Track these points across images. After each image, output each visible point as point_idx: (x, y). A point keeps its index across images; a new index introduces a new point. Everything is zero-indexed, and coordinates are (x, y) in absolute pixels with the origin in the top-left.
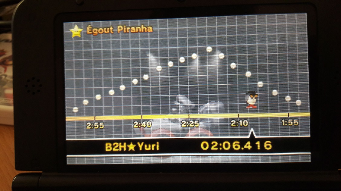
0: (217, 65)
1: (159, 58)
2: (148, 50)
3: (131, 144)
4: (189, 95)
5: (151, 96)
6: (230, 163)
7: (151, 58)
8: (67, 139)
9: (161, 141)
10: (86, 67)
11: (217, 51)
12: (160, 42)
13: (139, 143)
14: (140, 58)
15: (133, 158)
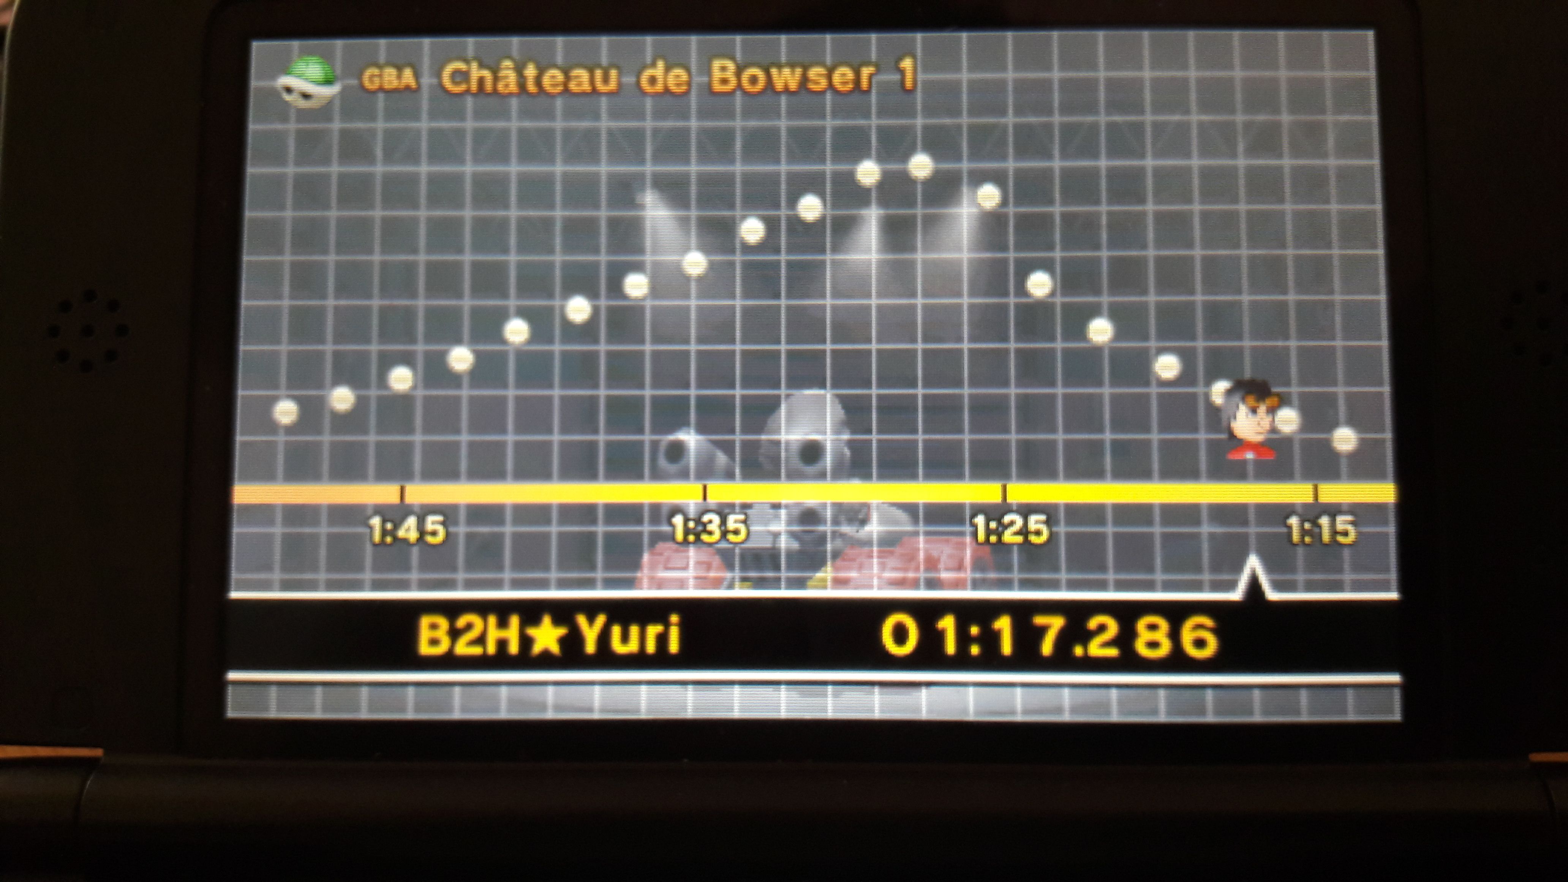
0: (966, 255)
2: (641, 176)
3: (547, 620)
4: (830, 391)
5: (648, 392)
6: (1018, 718)
7: (656, 213)
8: (235, 595)
9: (689, 608)
10: (343, 246)
12: (698, 139)
13: (582, 620)
14: (603, 213)
15: (551, 689)
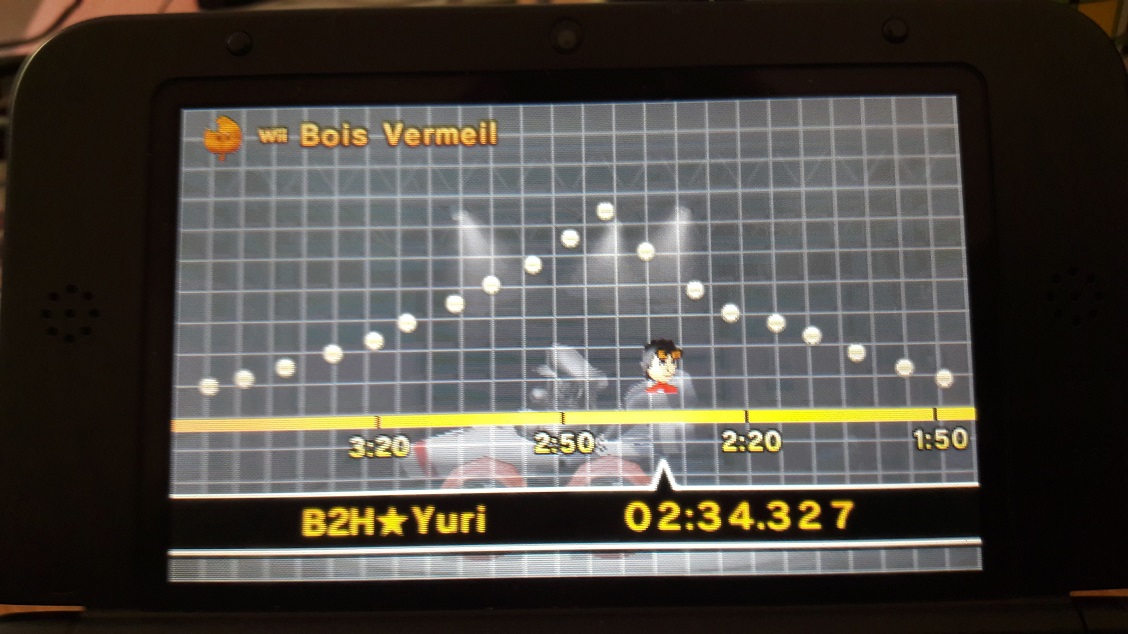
0: (679, 254)
1: (492, 226)
2: (455, 202)
3: (392, 511)
4: (586, 348)
5: (462, 350)
6: (721, 573)
7: (466, 227)
8: (175, 496)
9: (490, 501)
10: (249, 252)
11: (677, 208)
12: (495, 177)
13: (416, 510)
14: (430, 227)
15: (396, 560)
